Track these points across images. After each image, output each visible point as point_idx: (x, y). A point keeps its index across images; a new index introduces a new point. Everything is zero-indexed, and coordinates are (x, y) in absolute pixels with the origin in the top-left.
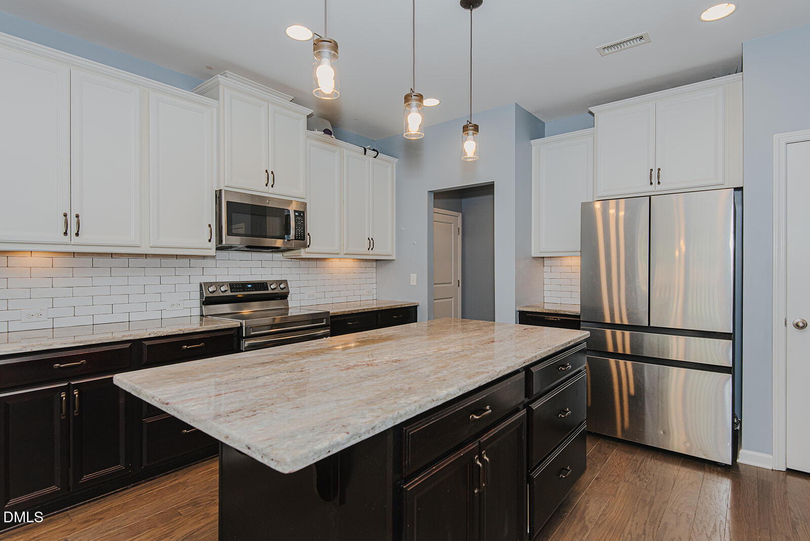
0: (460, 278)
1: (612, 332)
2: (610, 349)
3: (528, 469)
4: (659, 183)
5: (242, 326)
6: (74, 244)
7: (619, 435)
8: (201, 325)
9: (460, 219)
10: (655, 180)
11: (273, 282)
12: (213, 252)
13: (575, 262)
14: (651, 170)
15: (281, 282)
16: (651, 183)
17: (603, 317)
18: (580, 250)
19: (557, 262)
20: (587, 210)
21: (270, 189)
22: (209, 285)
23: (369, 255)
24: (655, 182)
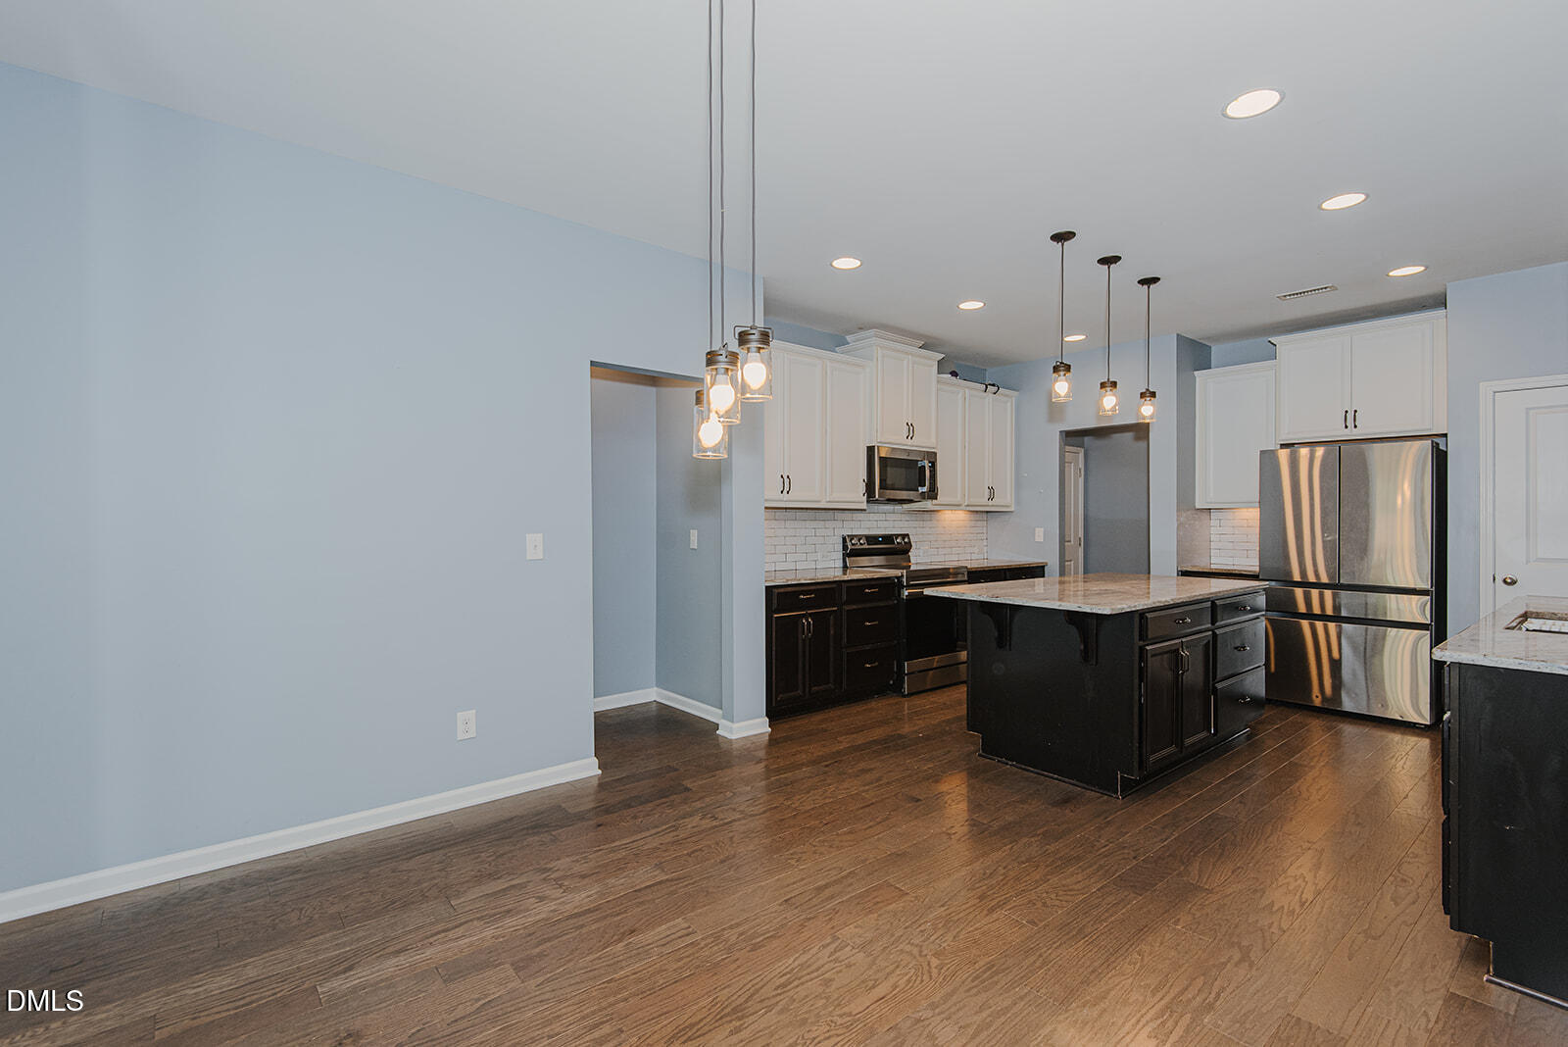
0: (1081, 534)
1: (1305, 592)
2: (1302, 609)
3: (1213, 680)
4: (1355, 427)
5: (902, 576)
6: (785, 501)
7: (1317, 702)
8: (845, 574)
9: (1081, 456)
10: (1350, 423)
11: (897, 536)
12: (864, 506)
13: (1252, 515)
14: (1347, 412)
15: (904, 536)
16: (1346, 427)
17: (1289, 573)
18: (1258, 500)
19: (1229, 515)
20: (1268, 458)
21: (909, 441)
22: (852, 537)
23: (988, 506)
24: (1351, 425)
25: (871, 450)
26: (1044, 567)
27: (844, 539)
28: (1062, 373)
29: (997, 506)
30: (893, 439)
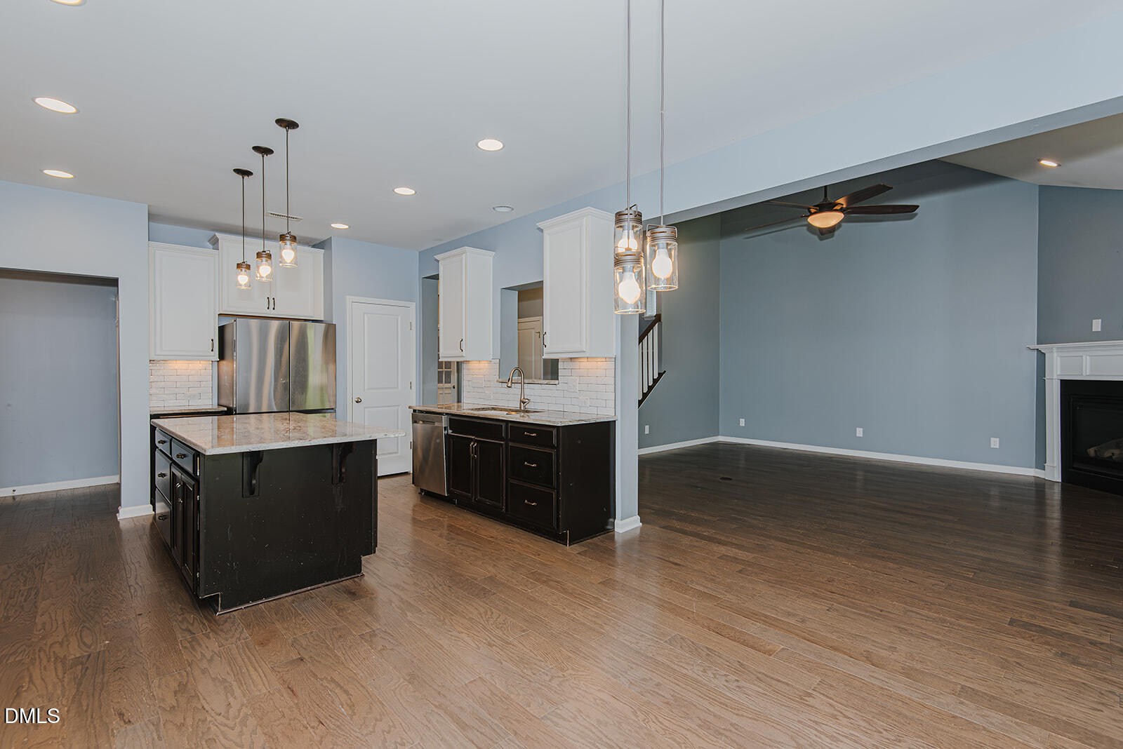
4: (274, 309)
16: (268, 308)
24: (271, 307)
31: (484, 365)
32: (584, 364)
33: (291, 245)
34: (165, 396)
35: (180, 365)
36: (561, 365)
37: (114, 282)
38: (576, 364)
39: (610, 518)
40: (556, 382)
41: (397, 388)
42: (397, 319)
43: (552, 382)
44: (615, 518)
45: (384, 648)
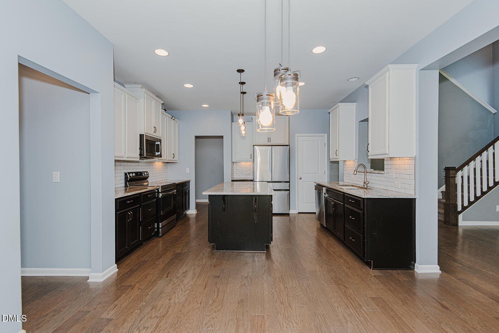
5: (159, 188)
11: (145, 172)
14: (268, 138)
15: (147, 172)
21: (154, 134)
22: (129, 173)
23: (172, 160)
24: (269, 141)
25: (141, 136)
26: (189, 181)
27: (126, 174)
28: (241, 116)
29: (174, 160)
30: (149, 132)
31: (352, 163)
32: (397, 162)
33: (242, 117)
34: (240, 174)
35: (244, 164)
36: (385, 162)
37: (222, 137)
38: (394, 162)
39: (412, 261)
40: (383, 172)
41: (318, 173)
42: (318, 142)
43: (380, 172)
44: (415, 262)
45: (244, 285)
